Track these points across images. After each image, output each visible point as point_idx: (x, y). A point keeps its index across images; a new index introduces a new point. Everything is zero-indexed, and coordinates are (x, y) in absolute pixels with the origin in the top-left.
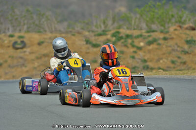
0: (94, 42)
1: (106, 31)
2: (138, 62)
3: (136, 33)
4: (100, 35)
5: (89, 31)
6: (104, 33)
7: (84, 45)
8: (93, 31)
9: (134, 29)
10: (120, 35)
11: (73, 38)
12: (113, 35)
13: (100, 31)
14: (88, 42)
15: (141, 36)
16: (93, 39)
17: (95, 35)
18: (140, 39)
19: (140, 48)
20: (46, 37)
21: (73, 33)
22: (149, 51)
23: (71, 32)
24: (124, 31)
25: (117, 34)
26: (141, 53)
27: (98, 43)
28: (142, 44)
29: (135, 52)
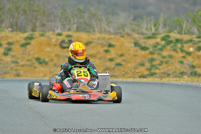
0: (143, 45)
1: (156, 34)
2: (186, 68)
3: (186, 37)
4: (150, 38)
5: (139, 34)
6: (154, 36)
7: (132, 47)
8: (142, 34)
9: (185, 34)
10: (170, 39)
11: (122, 39)
12: (163, 39)
13: (150, 34)
14: (136, 44)
15: (191, 41)
16: (142, 42)
17: (144, 38)
18: (190, 44)
19: (189, 54)
20: (94, 37)
21: (123, 35)
22: (199, 57)
23: (120, 33)
24: (174, 35)
25: (167, 38)
26: (190, 59)
27: (147, 46)
28: (191, 49)
29: (184, 57)
